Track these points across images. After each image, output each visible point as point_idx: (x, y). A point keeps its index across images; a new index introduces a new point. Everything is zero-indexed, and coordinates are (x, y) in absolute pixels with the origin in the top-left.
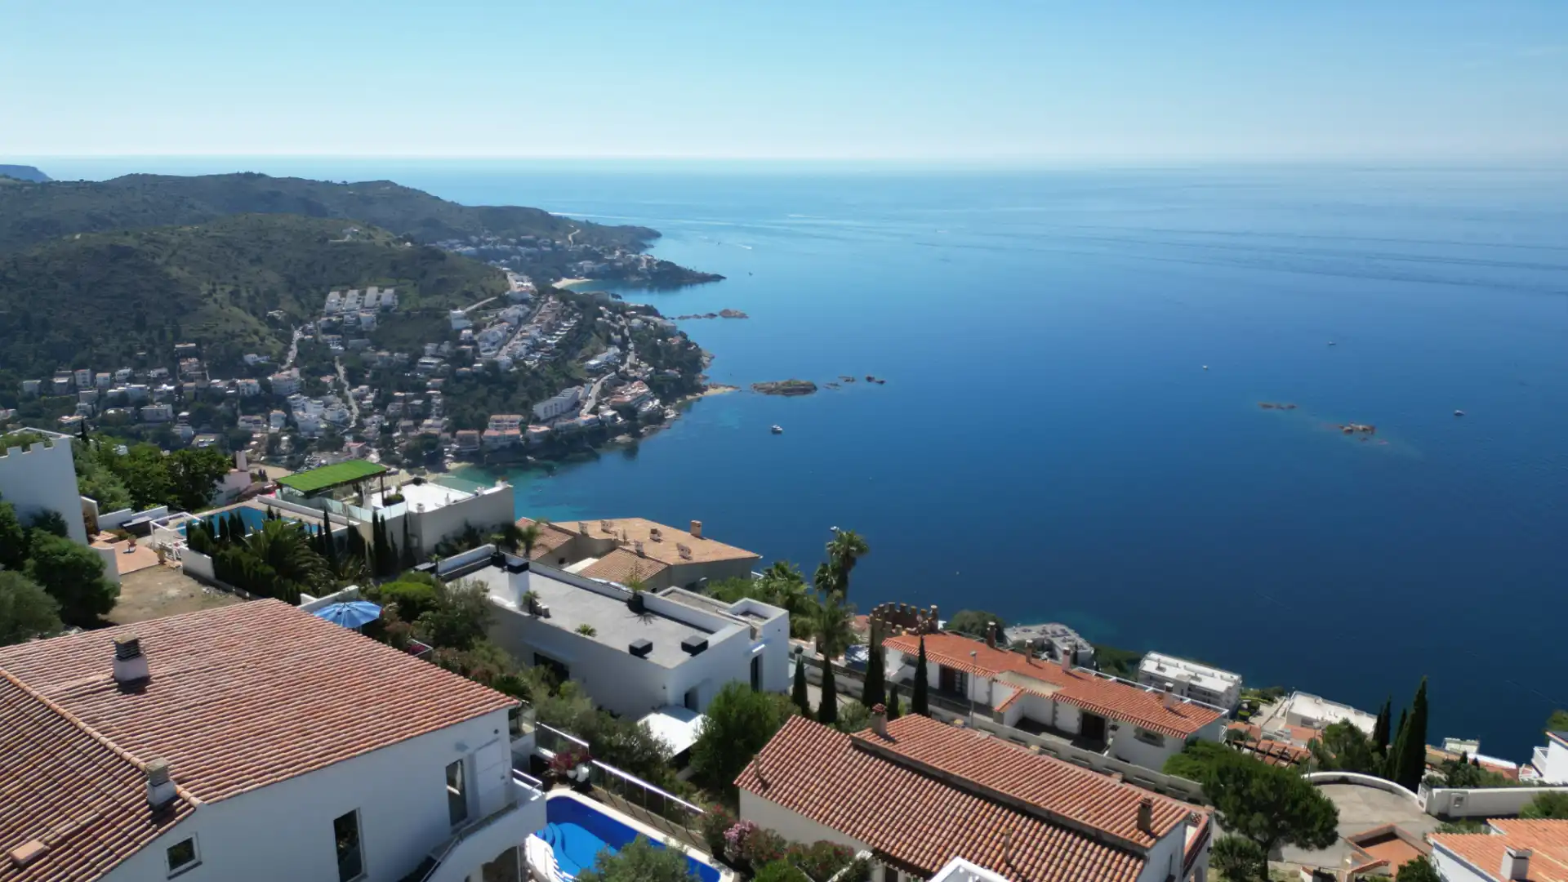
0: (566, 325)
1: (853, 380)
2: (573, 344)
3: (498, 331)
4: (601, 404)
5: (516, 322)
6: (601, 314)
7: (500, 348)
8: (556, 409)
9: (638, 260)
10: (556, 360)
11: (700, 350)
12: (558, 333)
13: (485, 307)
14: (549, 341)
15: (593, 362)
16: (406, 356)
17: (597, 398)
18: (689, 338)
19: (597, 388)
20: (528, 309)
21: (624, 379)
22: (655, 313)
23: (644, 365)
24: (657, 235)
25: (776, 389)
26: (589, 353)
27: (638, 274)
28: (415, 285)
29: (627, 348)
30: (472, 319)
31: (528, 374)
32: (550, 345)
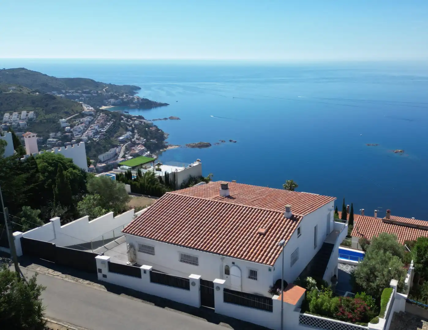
0: (108, 124)
1: (225, 142)
2: (112, 132)
3: (81, 127)
4: (126, 154)
5: (87, 123)
6: (122, 119)
7: (83, 134)
8: (108, 157)
9: (133, 99)
10: (106, 138)
11: (163, 132)
12: (106, 127)
13: (74, 118)
14: (102, 130)
15: (121, 138)
16: (42, 138)
17: (124, 152)
18: (158, 127)
19: (123, 148)
20: (93, 118)
21: (134, 144)
22: (143, 118)
23: (142, 138)
24: (140, 89)
25: (195, 146)
26: (119, 135)
27: (134, 104)
28: (43, 110)
29: (134, 132)
30: (69, 123)
31: (95, 143)
32: (103, 132)
